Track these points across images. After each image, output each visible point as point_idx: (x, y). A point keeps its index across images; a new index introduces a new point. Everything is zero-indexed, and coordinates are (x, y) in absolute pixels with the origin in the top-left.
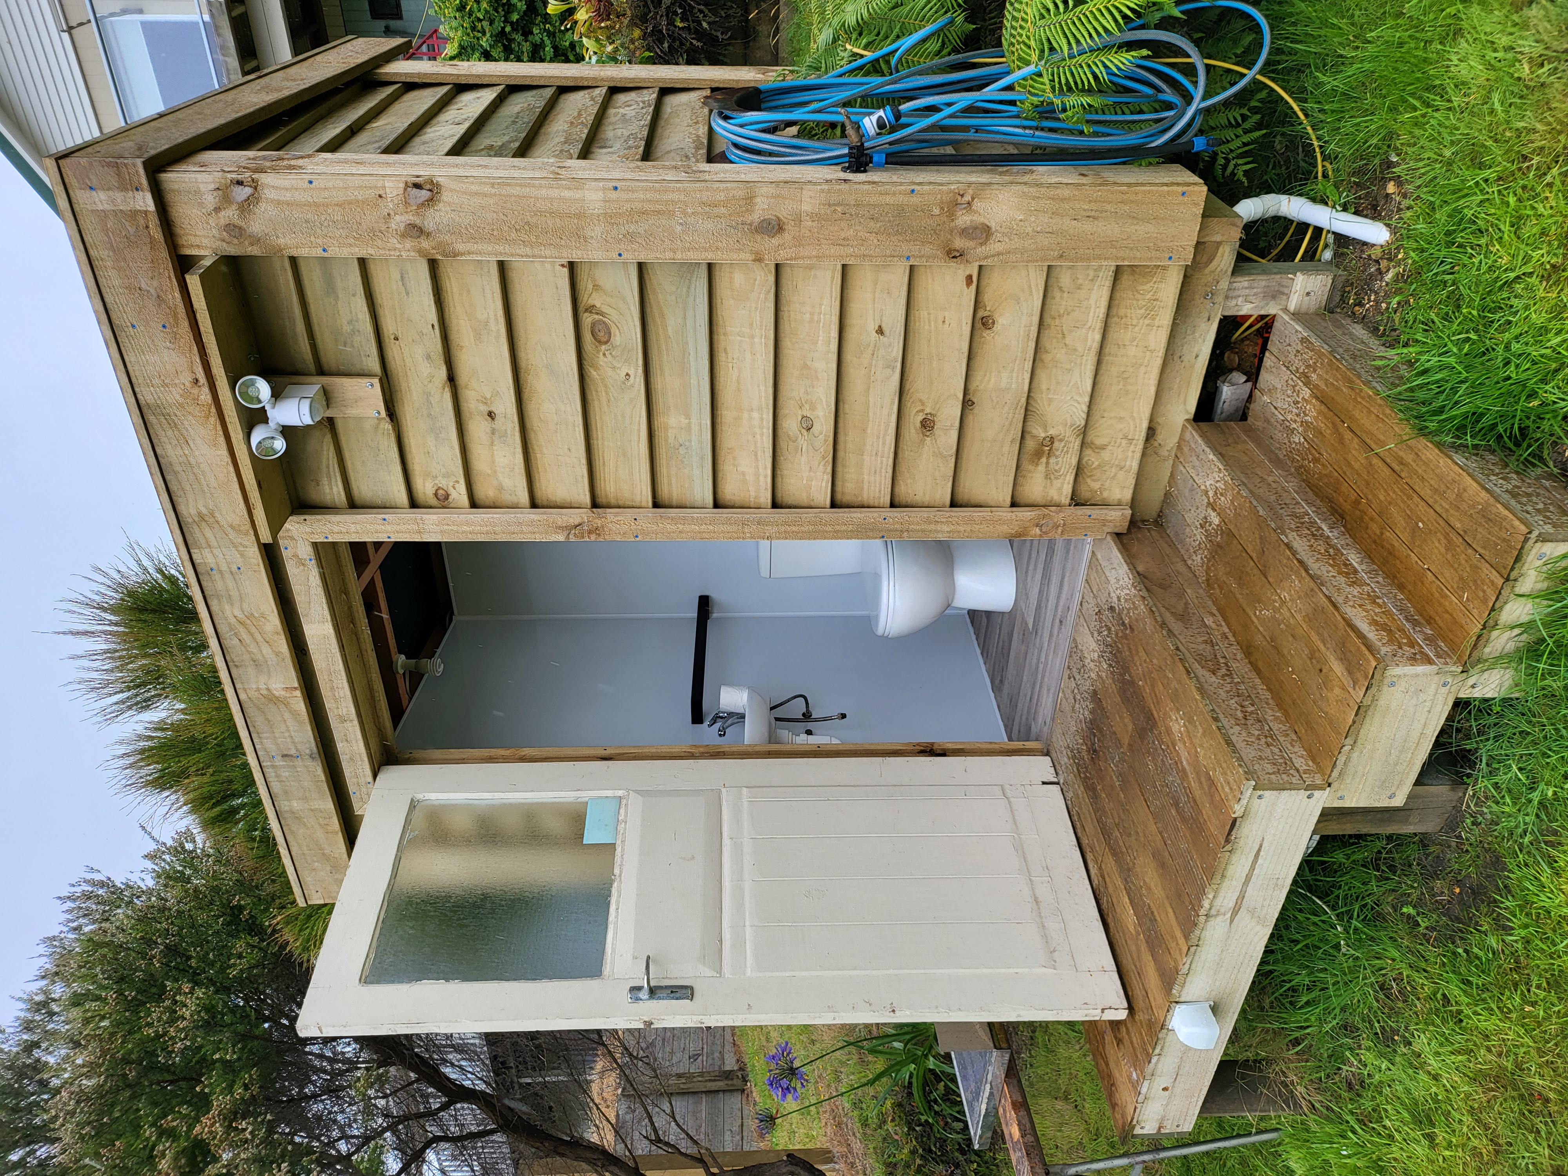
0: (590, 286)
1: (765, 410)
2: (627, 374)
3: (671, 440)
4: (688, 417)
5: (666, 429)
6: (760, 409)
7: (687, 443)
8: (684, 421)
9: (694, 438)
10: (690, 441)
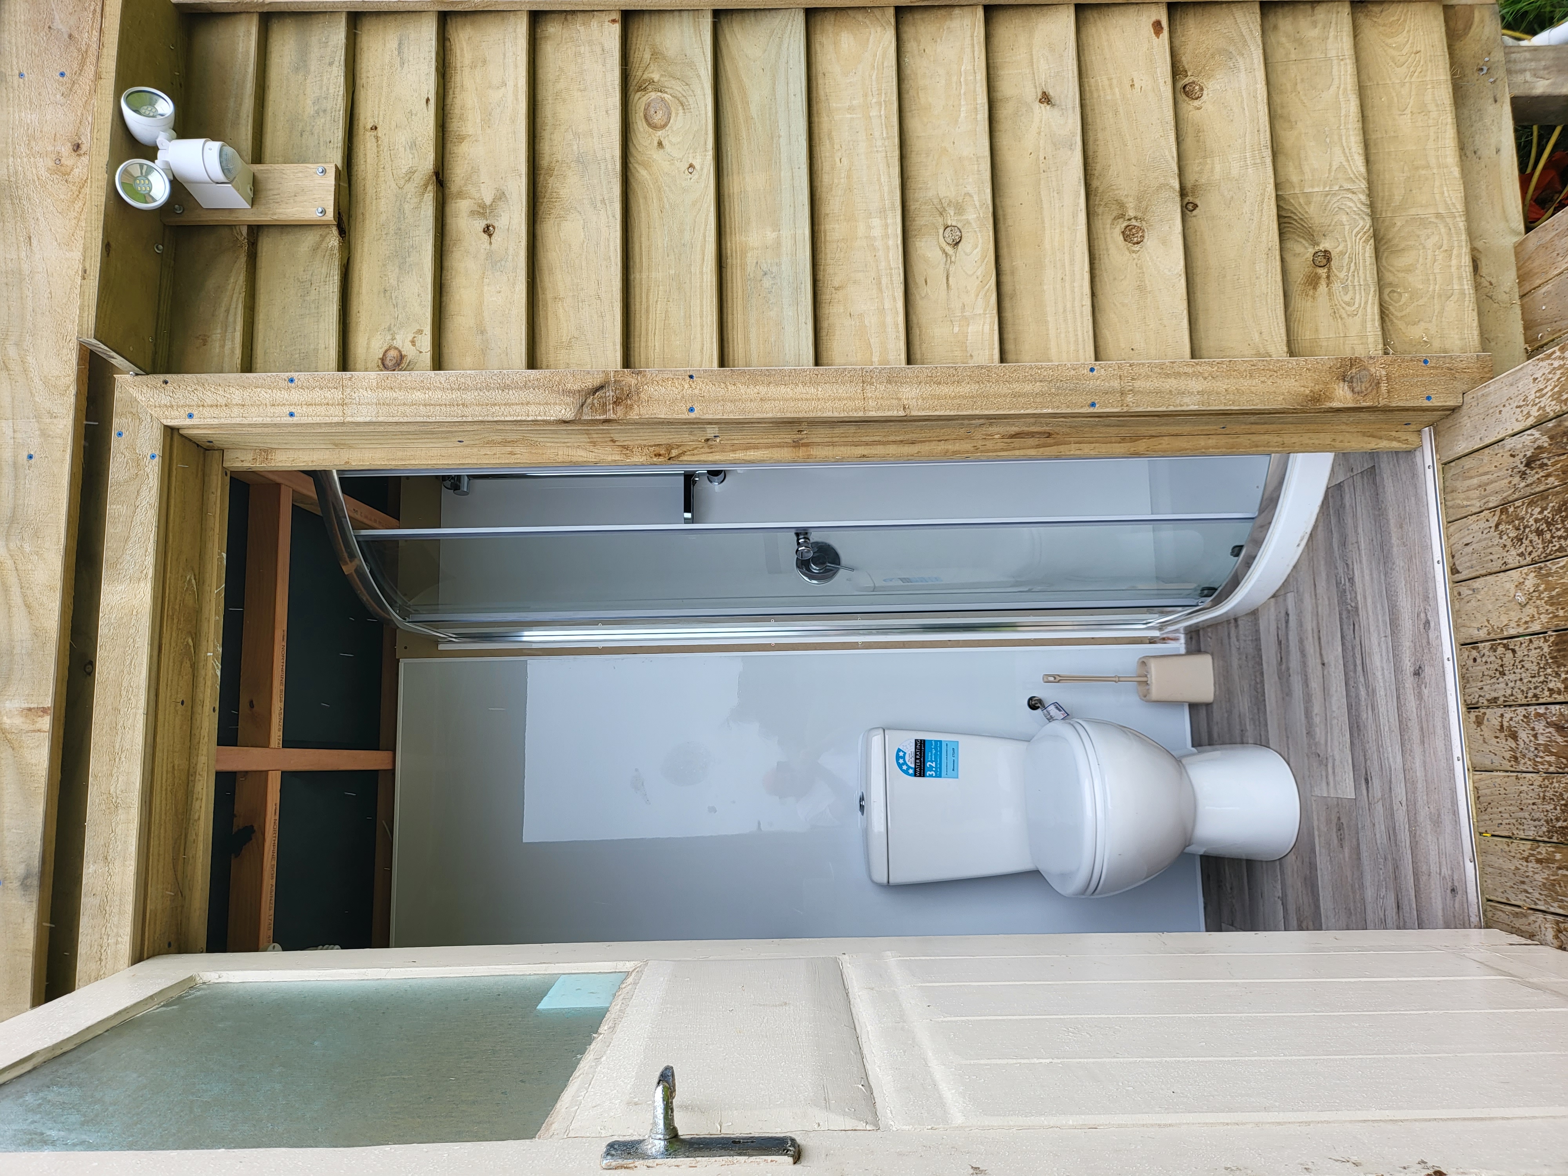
0: (647, 56)
1: (890, 214)
2: (691, 166)
3: (750, 268)
4: (776, 227)
5: (744, 253)
6: (883, 212)
7: (774, 269)
8: (771, 235)
9: (785, 260)
10: (779, 264)
